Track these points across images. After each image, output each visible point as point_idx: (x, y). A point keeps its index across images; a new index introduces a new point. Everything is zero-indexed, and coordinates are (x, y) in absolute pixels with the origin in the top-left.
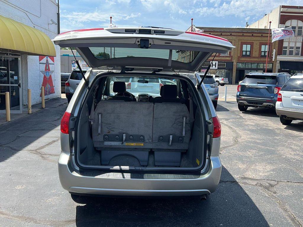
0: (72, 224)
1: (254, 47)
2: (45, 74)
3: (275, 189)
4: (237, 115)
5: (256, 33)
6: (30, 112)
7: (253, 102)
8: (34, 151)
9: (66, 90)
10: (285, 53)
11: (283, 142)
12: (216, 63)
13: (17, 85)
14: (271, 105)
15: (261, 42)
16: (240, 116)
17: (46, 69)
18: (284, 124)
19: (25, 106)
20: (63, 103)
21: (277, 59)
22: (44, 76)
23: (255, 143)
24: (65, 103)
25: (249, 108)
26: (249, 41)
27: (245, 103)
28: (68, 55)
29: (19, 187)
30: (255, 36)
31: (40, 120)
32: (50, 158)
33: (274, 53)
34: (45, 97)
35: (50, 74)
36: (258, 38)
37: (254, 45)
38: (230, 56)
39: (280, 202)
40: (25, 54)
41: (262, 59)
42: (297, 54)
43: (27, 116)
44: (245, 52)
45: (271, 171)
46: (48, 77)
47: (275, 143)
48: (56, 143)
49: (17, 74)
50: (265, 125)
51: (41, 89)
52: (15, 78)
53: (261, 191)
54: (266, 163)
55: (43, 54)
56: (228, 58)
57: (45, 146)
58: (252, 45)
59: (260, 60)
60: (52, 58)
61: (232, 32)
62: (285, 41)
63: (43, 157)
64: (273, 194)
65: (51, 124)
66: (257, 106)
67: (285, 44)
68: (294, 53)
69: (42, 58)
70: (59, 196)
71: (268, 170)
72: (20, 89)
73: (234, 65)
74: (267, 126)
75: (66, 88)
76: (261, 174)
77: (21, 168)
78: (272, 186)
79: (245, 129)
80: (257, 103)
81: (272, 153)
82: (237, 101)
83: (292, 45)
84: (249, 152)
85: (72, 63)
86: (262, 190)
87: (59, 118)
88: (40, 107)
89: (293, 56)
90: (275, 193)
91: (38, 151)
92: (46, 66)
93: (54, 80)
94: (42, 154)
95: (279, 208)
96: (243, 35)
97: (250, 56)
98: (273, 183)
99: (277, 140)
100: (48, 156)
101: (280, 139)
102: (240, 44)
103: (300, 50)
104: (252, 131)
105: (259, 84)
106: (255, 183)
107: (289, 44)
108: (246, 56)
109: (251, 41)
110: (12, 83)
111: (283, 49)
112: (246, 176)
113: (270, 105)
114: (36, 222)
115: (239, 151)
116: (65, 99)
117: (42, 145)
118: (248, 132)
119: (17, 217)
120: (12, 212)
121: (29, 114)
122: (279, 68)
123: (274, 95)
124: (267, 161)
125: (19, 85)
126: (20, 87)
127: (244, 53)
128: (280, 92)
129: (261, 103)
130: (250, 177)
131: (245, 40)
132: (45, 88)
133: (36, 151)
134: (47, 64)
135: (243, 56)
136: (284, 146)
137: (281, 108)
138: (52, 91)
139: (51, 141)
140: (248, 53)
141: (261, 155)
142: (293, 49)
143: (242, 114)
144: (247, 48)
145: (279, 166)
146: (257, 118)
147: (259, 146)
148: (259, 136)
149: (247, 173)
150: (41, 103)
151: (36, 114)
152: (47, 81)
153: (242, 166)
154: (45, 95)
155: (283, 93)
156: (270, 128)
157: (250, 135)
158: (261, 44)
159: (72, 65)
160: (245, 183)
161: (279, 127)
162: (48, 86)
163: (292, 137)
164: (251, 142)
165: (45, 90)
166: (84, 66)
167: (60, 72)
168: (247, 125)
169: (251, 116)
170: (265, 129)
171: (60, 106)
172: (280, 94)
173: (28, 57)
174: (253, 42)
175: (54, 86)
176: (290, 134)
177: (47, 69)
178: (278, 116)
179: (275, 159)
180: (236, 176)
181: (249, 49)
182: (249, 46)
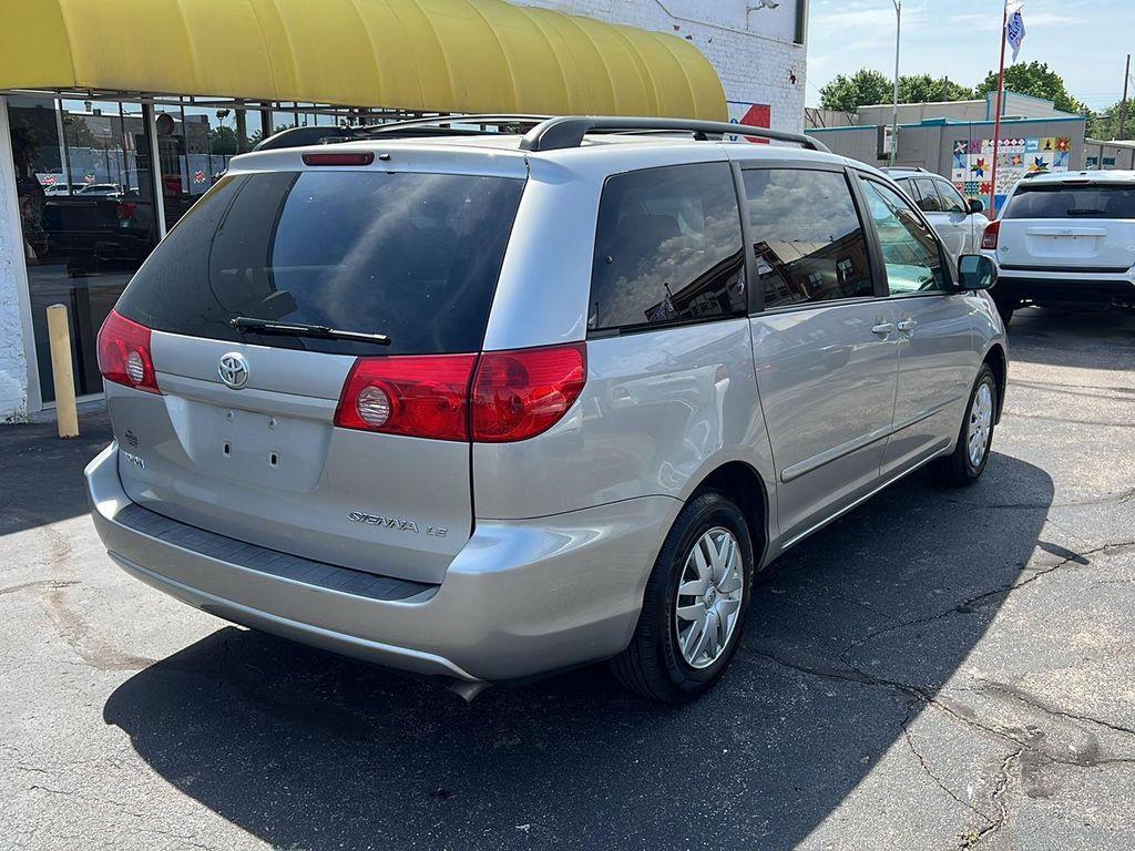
28: (942, 124)
78: (1089, 758)
85: (955, 153)
106: (1016, 722)
159: (956, 162)
160: (961, 712)
166: (1003, 160)
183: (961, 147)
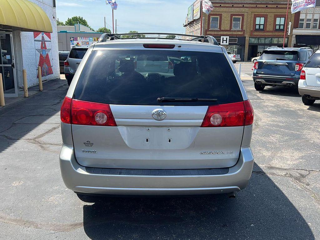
0: (79, 229)
1: (268, 19)
2: (42, 53)
3: (307, 180)
4: (254, 95)
5: (270, 4)
6: (27, 96)
7: (271, 81)
8: (32, 140)
9: (65, 70)
10: (301, 26)
11: (308, 125)
12: (227, 38)
13: (11, 65)
14: (292, 83)
15: (276, 14)
16: (257, 96)
17: (42, 47)
18: (306, 104)
19: (21, 88)
20: (62, 85)
21: (293, 33)
22: (41, 55)
23: (278, 126)
24: (65, 85)
25: (266, 88)
26: (263, 14)
27: (263, 81)
28: (66, 32)
29: (15, 184)
30: (269, 8)
31: (38, 104)
32: (51, 148)
33: (290, 26)
34: (42, 79)
35: (47, 53)
36: (272, 9)
37: (268, 18)
38: (242, 30)
39: (315, 195)
40: (18, 30)
41: (277, 34)
42: (315, 27)
43: (23, 100)
44: (259, 25)
45: (299, 158)
46: (44, 56)
47: (299, 126)
48: (56, 130)
49: (9, 53)
50: (286, 106)
51: (38, 69)
52: (8, 57)
53: (292, 183)
54: (293, 150)
55: (38, 30)
56: (240, 33)
57: (45, 134)
58: (266, 17)
59: (274, 34)
60: (48, 34)
61: (245, 3)
62: (302, 13)
63: (42, 147)
64: (306, 186)
65: (51, 108)
66: (276, 85)
67: (302, 16)
68: (311, 26)
69: (37, 35)
70: (62, 193)
71: (296, 157)
72: (14, 70)
73: (246, 40)
74: (288, 107)
75: (65, 67)
76: (289, 162)
77: (17, 160)
78: (303, 176)
79: (265, 111)
80: (275, 82)
81: (298, 137)
82: (254, 80)
83: (310, 17)
84: (273, 136)
85: (71, 40)
86: (293, 181)
87: (59, 101)
88: (37, 89)
89: (310, 29)
90: (308, 185)
91: (36, 140)
92: (42, 43)
93: (52, 59)
94: (41, 144)
95: (315, 203)
96: (256, 7)
97: (264, 31)
98: (303, 172)
99: (302, 122)
100: (48, 146)
101: (304, 121)
102: (253, 16)
103: (318, 22)
104: (273, 113)
105: (278, 61)
106: (283, 173)
107: (306, 15)
108: (259, 30)
109: (265, 14)
110: (5, 63)
111: (300, 22)
112: (273, 165)
113: (289, 84)
114: (37, 227)
115: (261, 136)
116: (65, 80)
117: (41, 133)
118: (268, 114)
119: (15, 220)
120: (9, 214)
121: (25, 97)
122: (295, 42)
123: (295, 72)
124: (293, 147)
125: (13, 66)
126: (14, 68)
127: (257, 27)
128: (304, 69)
129: (280, 81)
130: (277, 166)
131: (258, 12)
132: (42, 68)
133: (35, 141)
134: (43, 41)
135: (256, 30)
136: (310, 129)
137: (304, 86)
138: (50, 72)
139: (51, 128)
140: (262, 27)
141: (286, 141)
142: (310, 21)
143: (259, 94)
144: (260, 21)
145: (307, 152)
146: (276, 98)
147: (282, 130)
148: (281, 119)
149: (273, 161)
150: (39, 85)
151: (33, 97)
152: (44, 61)
153: (267, 154)
154: (42, 76)
155: (307, 69)
156: (292, 109)
157: (271, 117)
158: (276, 16)
159: (71, 43)
160: (273, 174)
161: (302, 108)
162: (45, 66)
163: (317, 118)
164: (273, 126)
165: (42, 71)
166: (84, 43)
167: (58, 50)
168: (266, 106)
169: (269, 96)
170: (287, 111)
171: (59, 88)
172: (304, 72)
173: (21, 34)
174: (267, 15)
175: (52, 66)
176: (314, 115)
177: (44, 47)
178: (300, 96)
179: (302, 144)
180: (261, 165)
181: (262, 22)
182: (263, 19)
183: (72, 39)
